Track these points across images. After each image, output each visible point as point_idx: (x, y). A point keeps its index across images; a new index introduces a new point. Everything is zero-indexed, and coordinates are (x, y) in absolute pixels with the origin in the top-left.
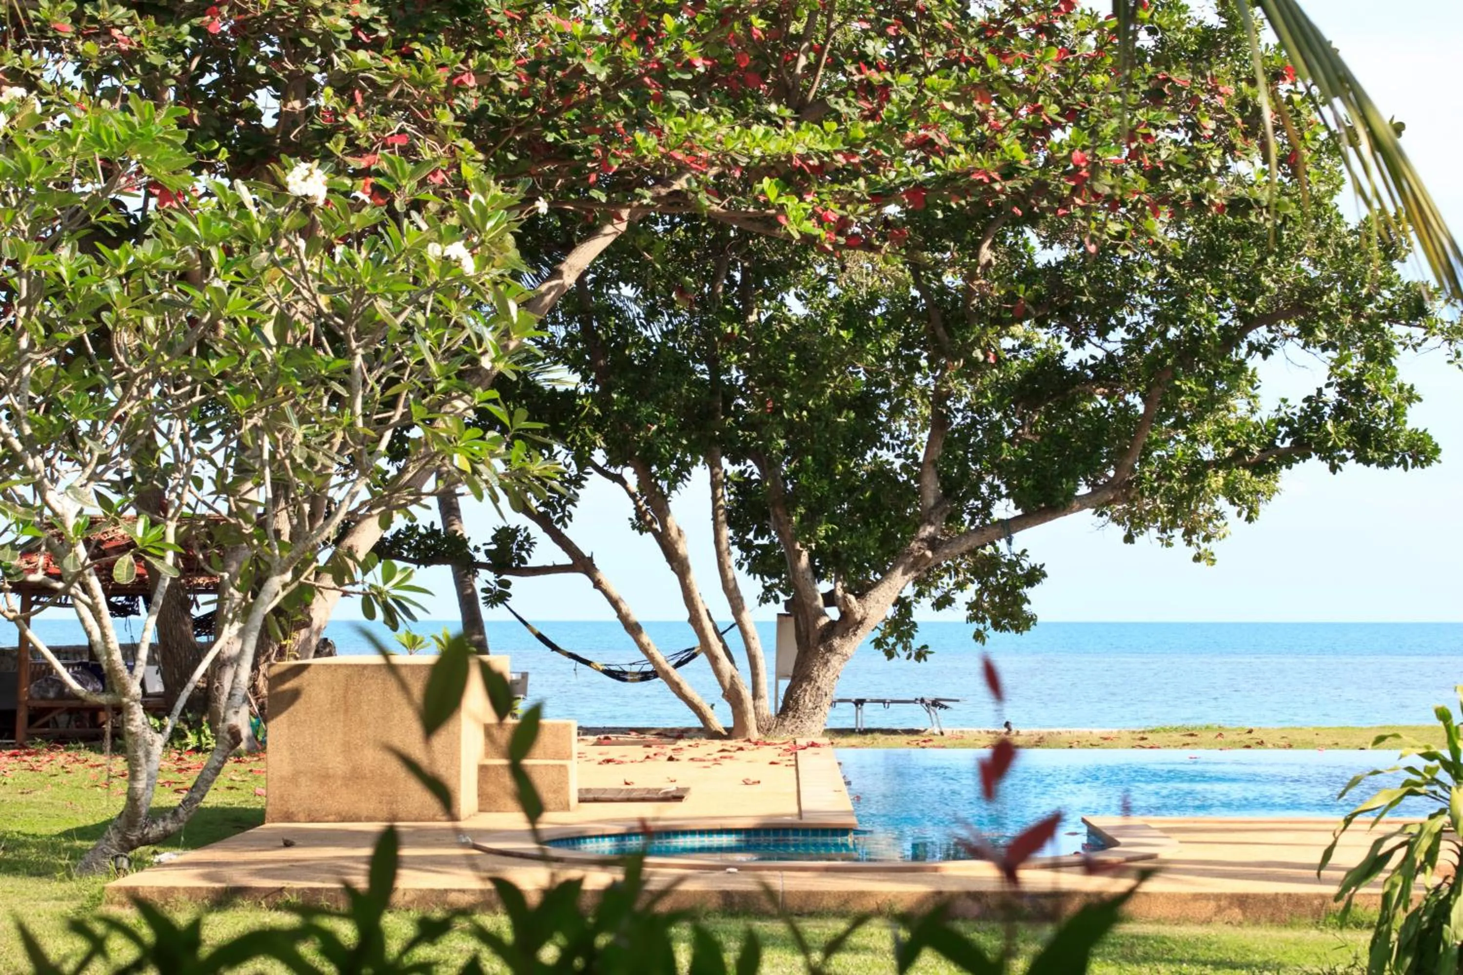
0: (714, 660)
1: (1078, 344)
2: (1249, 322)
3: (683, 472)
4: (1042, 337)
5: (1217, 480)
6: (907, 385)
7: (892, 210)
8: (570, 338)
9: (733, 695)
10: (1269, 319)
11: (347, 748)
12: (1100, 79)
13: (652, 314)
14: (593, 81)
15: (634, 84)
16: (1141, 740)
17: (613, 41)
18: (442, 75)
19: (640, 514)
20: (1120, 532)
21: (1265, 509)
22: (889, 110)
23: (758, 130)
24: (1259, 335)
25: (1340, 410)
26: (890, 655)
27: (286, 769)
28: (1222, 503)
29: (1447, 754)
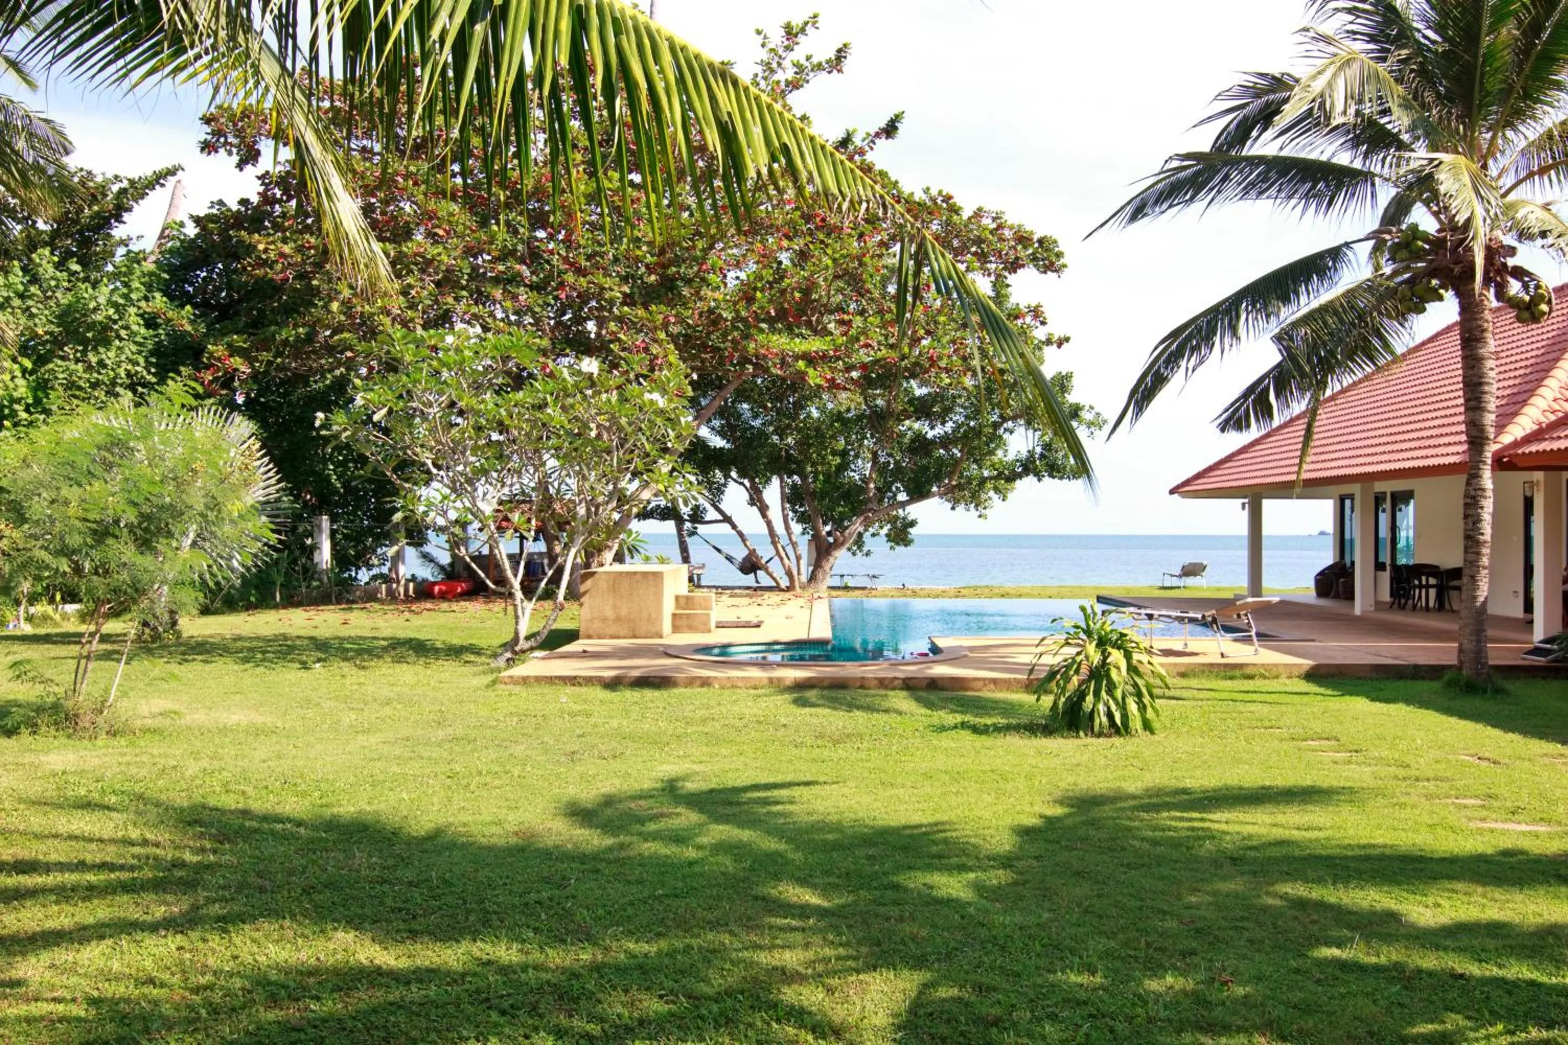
0: (781, 559)
1: (932, 428)
2: (1004, 419)
3: (768, 481)
4: (916, 426)
5: (989, 485)
6: (861, 445)
7: (855, 374)
8: (722, 426)
9: (789, 574)
10: (1014, 418)
11: (615, 607)
12: (942, 319)
13: (755, 417)
14: (726, 320)
15: (744, 320)
16: (958, 595)
17: (735, 303)
18: (661, 317)
19: (752, 499)
20: (950, 505)
21: (1010, 496)
22: (853, 332)
23: (797, 340)
24: (1010, 424)
25: (1042, 456)
26: (854, 554)
27: (588, 617)
28: (992, 493)
29: (1084, 626)
